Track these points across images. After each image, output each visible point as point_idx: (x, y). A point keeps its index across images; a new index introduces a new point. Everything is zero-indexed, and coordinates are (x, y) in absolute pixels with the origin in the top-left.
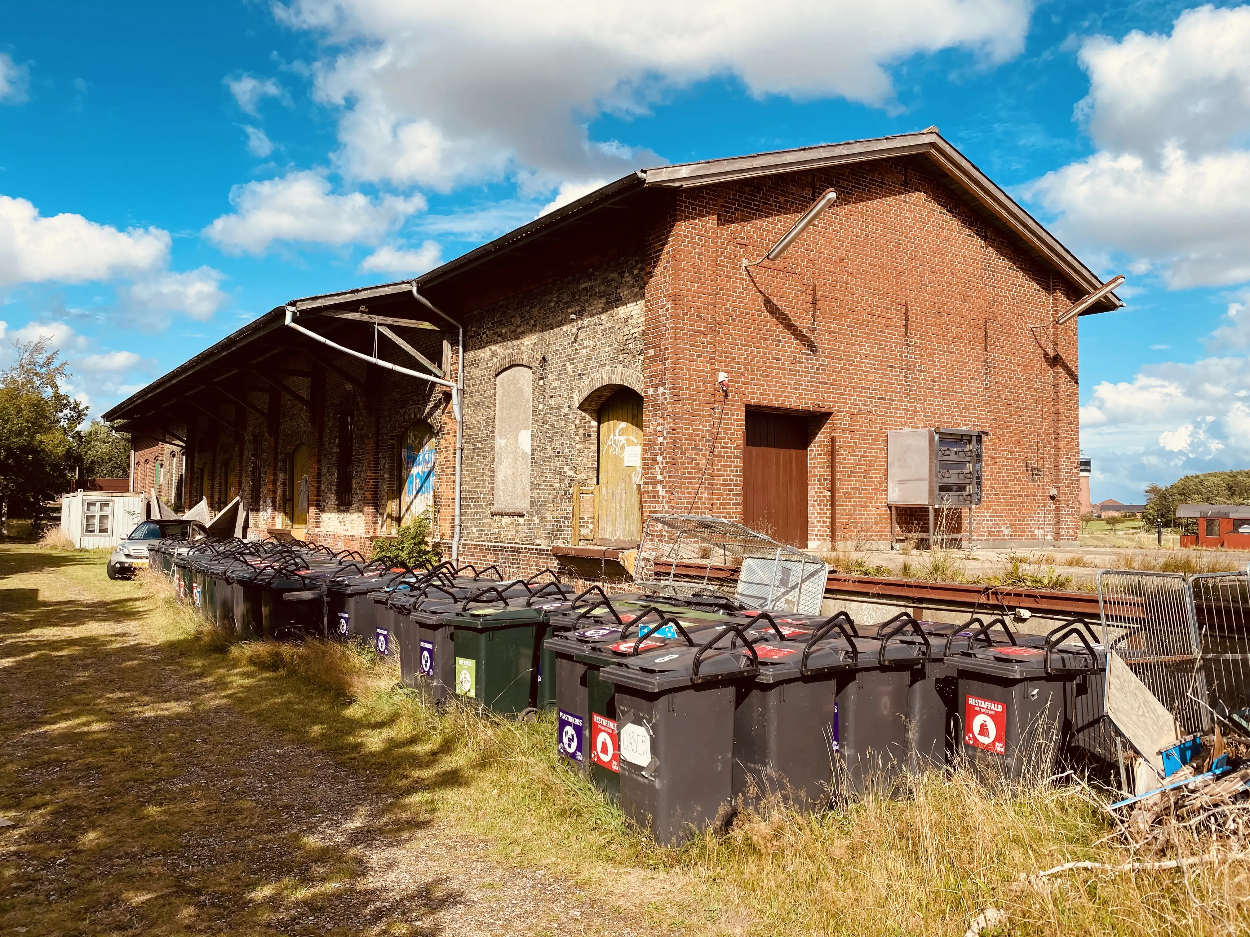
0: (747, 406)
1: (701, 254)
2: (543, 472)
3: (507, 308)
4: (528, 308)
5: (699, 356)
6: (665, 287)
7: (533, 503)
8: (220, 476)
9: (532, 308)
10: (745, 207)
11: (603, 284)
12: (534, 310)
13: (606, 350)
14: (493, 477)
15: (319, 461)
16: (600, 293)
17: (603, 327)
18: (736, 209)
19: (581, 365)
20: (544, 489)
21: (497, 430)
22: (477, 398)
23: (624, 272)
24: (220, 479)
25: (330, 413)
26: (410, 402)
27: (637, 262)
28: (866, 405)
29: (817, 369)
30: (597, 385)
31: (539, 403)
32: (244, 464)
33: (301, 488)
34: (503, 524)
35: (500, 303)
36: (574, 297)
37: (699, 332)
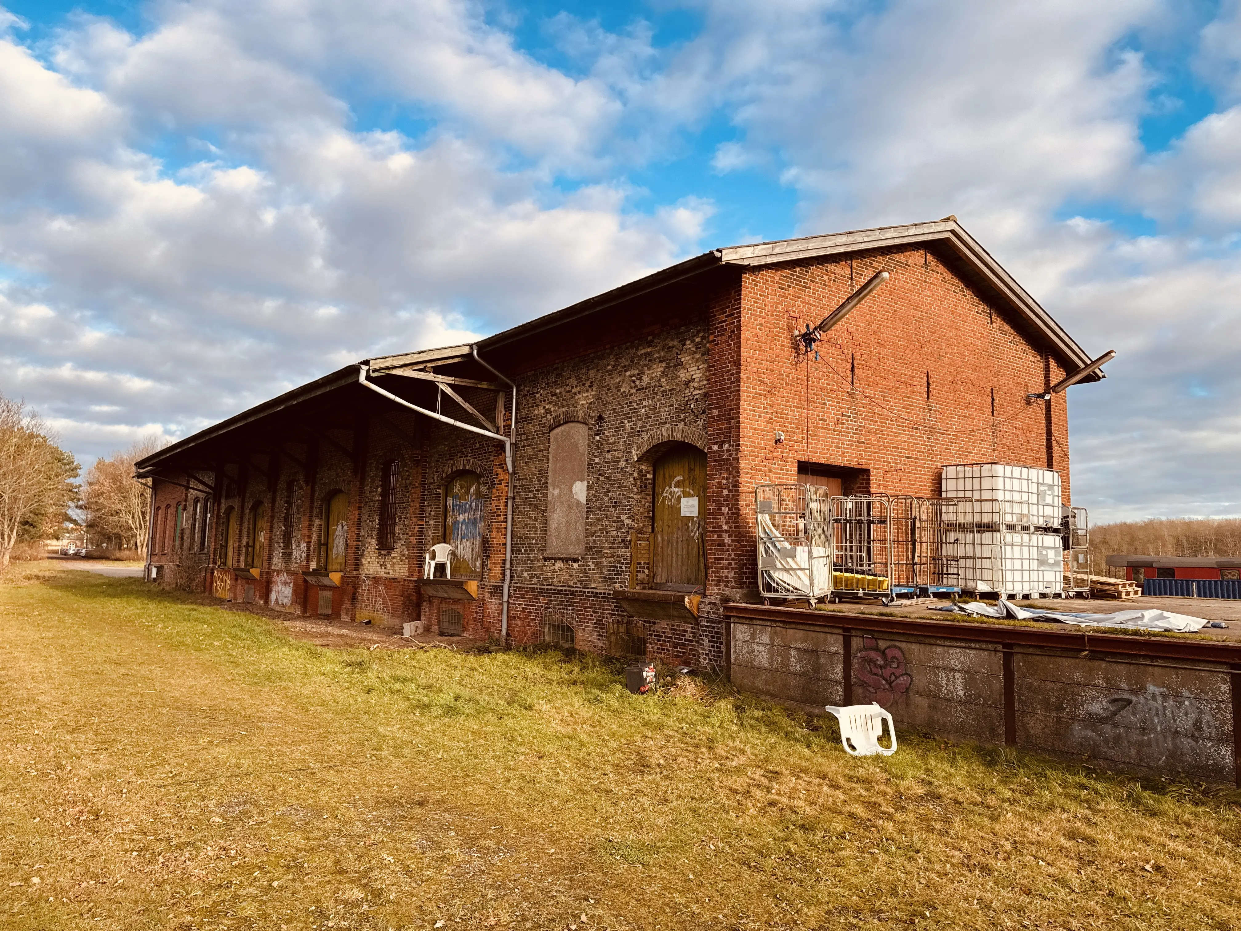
0: (799, 462)
1: (761, 325)
2: (599, 520)
3: (563, 370)
4: (584, 371)
5: (760, 416)
6: (729, 354)
7: (588, 548)
8: (249, 521)
9: (588, 370)
10: (796, 284)
11: (663, 350)
12: (590, 372)
13: (667, 409)
14: (546, 525)
15: (360, 508)
16: (659, 358)
17: (663, 389)
18: (789, 286)
19: (640, 424)
20: (600, 536)
21: (550, 481)
22: (530, 451)
23: (686, 339)
24: (249, 524)
25: (372, 463)
26: (459, 455)
27: (699, 332)
28: (896, 463)
29: (856, 430)
30: (656, 441)
31: (596, 457)
32: (276, 510)
33: (337, 533)
34: (556, 568)
35: (555, 366)
36: (632, 361)
37: (760, 394)
